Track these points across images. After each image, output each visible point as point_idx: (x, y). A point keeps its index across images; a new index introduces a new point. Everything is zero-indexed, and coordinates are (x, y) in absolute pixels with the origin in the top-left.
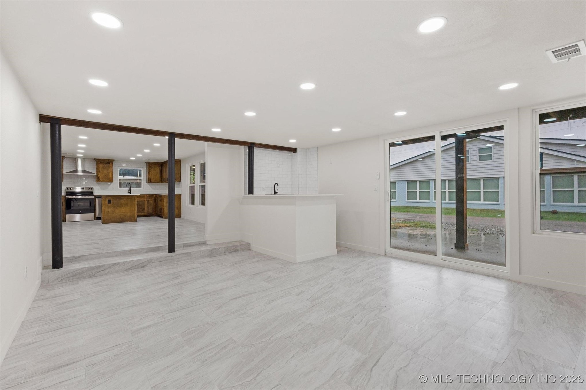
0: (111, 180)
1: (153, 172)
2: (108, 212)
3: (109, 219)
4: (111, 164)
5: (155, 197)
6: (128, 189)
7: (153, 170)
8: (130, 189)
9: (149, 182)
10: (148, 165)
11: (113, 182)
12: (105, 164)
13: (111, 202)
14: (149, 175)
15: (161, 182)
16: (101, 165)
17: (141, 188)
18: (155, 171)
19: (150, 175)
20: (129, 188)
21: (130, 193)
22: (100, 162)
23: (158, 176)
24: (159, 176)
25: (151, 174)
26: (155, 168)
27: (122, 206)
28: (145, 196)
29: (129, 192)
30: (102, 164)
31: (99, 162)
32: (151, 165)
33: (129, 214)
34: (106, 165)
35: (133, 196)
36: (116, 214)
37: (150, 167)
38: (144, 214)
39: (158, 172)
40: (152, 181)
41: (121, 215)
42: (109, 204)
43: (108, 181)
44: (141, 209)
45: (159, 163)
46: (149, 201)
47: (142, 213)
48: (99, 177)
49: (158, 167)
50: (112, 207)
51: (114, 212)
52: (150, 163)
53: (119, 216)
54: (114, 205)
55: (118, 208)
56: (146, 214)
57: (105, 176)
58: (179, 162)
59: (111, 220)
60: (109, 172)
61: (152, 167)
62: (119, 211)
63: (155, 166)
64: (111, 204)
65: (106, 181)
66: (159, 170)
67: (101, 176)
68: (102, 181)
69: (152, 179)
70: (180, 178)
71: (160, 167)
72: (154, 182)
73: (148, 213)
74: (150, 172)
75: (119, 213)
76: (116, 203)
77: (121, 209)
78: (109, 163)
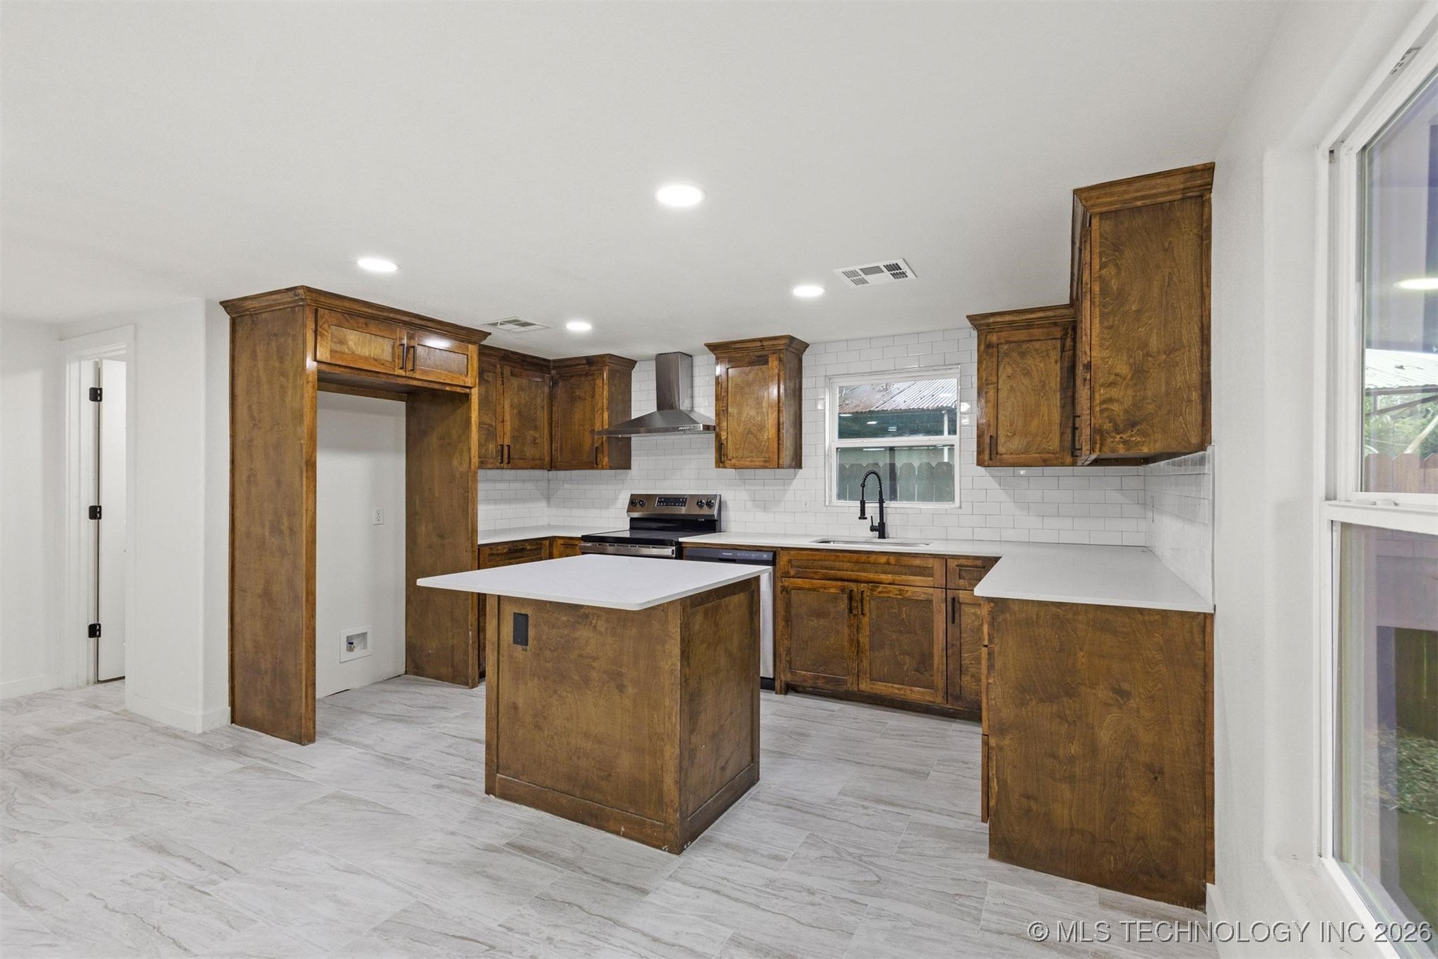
0: (773, 458)
1: (1012, 389)
2: (516, 708)
3: (519, 766)
4: (773, 362)
7: (1009, 370)
9: (989, 463)
11: (801, 466)
12: (747, 370)
13: (531, 633)
14: (982, 413)
17: (953, 500)
18: (1027, 373)
19: (989, 410)
22: (729, 362)
23: (1052, 410)
24: (1056, 417)
25: (997, 404)
26: (1023, 355)
27: (586, 681)
28: (937, 564)
29: (874, 528)
30: (738, 370)
31: (726, 364)
32: (993, 338)
33: (625, 765)
34: (751, 375)
35: (888, 559)
36: (555, 738)
37: (990, 351)
38: (928, 698)
39: (1053, 385)
40: (1001, 454)
41: (579, 757)
42: (520, 647)
43: (760, 459)
44: (908, 654)
45: (1058, 312)
46: (965, 609)
47: (913, 688)
48: (725, 443)
49: (1049, 341)
50: (534, 675)
51: (545, 718)
52: (988, 325)
53: (570, 758)
54: (546, 661)
55: (565, 693)
56: (939, 700)
57: (747, 434)
58: (1191, 198)
59: (527, 780)
60: (764, 410)
61: (1006, 347)
62: (568, 719)
63: (1023, 342)
64: (529, 649)
65: (751, 461)
66: (1059, 364)
67: (731, 434)
68: (733, 461)
69: (1001, 440)
70: (1197, 408)
71: (1062, 338)
72: (1011, 461)
73: (952, 695)
74: (991, 386)
75: (569, 736)
76: (553, 648)
77: (579, 703)
78: (766, 363)
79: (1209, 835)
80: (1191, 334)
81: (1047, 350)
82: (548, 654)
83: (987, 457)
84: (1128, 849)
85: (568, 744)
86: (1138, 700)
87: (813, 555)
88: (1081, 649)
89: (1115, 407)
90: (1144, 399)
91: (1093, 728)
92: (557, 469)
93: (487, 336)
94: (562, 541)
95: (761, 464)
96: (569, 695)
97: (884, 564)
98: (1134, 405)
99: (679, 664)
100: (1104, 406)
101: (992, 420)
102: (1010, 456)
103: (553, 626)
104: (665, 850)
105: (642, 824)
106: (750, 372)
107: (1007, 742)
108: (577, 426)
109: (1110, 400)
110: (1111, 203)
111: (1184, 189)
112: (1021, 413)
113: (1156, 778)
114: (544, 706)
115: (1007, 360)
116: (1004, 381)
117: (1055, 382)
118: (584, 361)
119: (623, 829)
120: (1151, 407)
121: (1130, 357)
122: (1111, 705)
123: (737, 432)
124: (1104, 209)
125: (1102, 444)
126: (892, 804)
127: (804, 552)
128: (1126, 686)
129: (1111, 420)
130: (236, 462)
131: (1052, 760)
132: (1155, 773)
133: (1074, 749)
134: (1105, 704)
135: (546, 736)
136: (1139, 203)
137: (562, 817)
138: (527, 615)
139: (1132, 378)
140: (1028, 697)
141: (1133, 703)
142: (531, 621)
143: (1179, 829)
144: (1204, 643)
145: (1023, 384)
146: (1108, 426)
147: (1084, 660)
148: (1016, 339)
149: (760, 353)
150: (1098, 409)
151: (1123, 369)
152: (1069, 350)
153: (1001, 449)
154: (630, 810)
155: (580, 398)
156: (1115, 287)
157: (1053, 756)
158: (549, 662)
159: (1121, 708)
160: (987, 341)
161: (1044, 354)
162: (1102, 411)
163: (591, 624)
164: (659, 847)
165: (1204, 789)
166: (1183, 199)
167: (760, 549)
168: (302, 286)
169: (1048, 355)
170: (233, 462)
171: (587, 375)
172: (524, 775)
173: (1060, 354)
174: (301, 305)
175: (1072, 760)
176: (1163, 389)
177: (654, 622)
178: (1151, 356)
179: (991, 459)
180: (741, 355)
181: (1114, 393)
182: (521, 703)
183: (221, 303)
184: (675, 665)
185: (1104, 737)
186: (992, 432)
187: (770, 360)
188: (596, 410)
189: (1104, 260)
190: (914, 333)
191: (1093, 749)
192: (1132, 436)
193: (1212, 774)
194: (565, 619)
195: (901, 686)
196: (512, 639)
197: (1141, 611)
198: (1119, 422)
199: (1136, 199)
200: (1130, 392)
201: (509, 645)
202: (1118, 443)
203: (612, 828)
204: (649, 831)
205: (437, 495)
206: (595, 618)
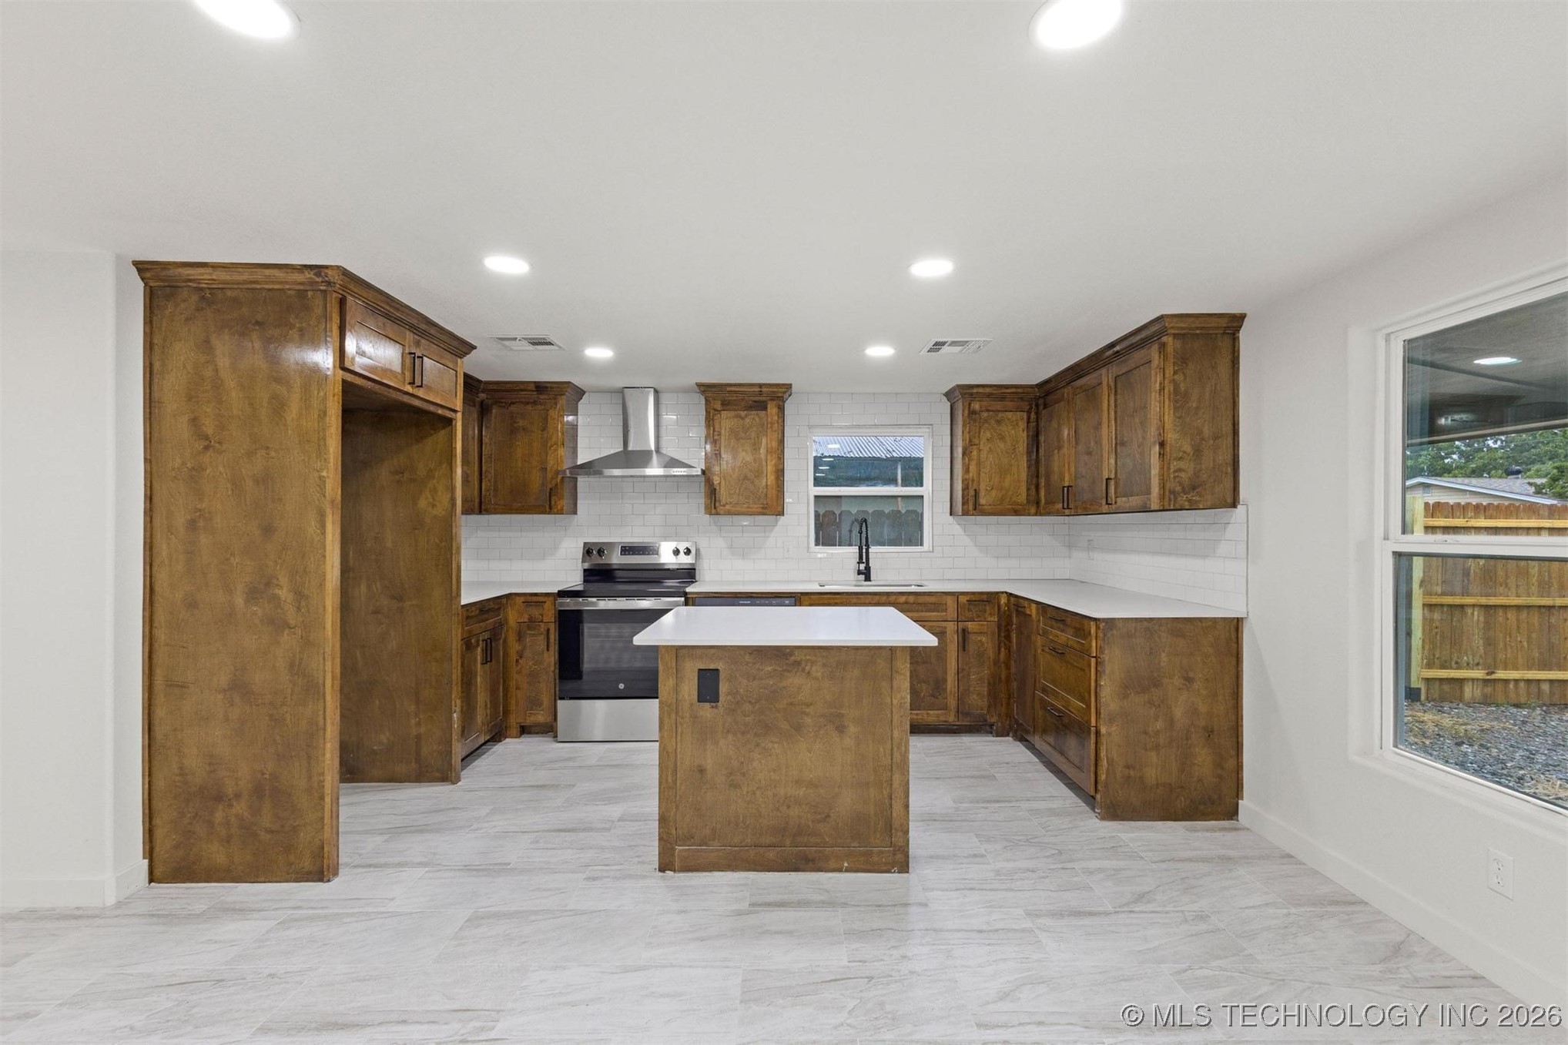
0: (773, 505)
1: (990, 450)
2: (702, 771)
3: (707, 831)
4: (772, 409)
5: (1004, 608)
6: (855, 549)
7: (988, 435)
8: (863, 558)
9: (965, 513)
10: (959, 406)
11: (782, 513)
12: (743, 413)
13: (723, 688)
14: (967, 470)
15: (1033, 511)
16: (727, 421)
17: (922, 545)
18: (1002, 438)
19: (973, 468)
20: (861, 549)
21: (866, 574)
22: (723, 404)
23: (1021, 470)
24: (1024, 475)
25: (979, 463)
26: (999, 422)
27: (798, 728)
28: (950, 601)
29: (859, 573)
30: (733, 413)
31: (718, 406)
32: (976, 406)
33: (847, 802)
34: (747, 420)
35: (907, 599)
36: (758, 793)
37: (974, 416)
38: (942, 718)
39: (1021, 449)
40: (983, 505)
41: (789, 807)
42: (707, 705)
43: (759, 506)
44: (924, 682)
45: (1026, 390)
46: (972, 637)
47: (929, 712)
48: (718, 488)
49: (1018, 413)
50: (728, 731)
51: (744, 774)
52: (972, 394)
53: (778, 810)
54: (745, 716)
55: (770, 745)
56: (951, 719)
57: (743, 480)
58: (1228, 333)
59: (719, 844)
60: (763, 456)
61: (985, 414)
62: (774, 771)
63: (999, 411)
64: (721, 706)
65: (749, 507)
66: (1025, 432)
67: (725, 479)
68: (728, 507)
69: (982, 493)
70: (1230, 478)
71: (1028, 412)
72: (990, 511)
73: (961, 713)
74: (975, 447)
75: (775, 787)
76: (753, 701)
77: (789, 753)
78: (765, 408)
79: (1239, 768)
80: (1227, 428)
81: (1017, 420)
82: (747, 707)
83: (971, 507)
84: (1192, 789)
85: (775, 795)
86: (1199, 683)
87: (834, 599)
88: (1164, 651)
89: (1183, 475)
90: (1200, 470)
91: (1171, 708)
92: (488, 512)
93: (471, 351)
94: (522, 599)
95: (760, 510)
96: (776, 746)
97: (903, 604)
98: (1195, 474)
99: (909, 697)
100: (1176, 474)
101: (975, 475)
102: (989, 507)
103: (754, 677)
104: (894, 872)
105: (869, 854)
106: (746, 416)
107: (1114, 729)
108: (520, 464)
109: (1180, 470)
110: (1182, 328)
111: (1225, 327)
112: (998, 470)
113: (1209, 736)
114: (742, 763)
115: (986, 425)
116: (984, 443)
117: (1022, 447)
118: (532, 387)
119: (846, 864)
120: (1205, 476)
121: (1192, 440)
122: (1182, 689)
123: (731, 477)
124: (1177, 332)
125: (1175, 502)
126: (998, 802)
127: (825, 596)
128: (1191, 675)
129: (1181, 484)
130: (155, 499)
131: (1144, 736)
132: (1209, 732)
133: (1159, 725)
134: (1179, 689)
135: (745, 792)
136: (1198, 332)
137: (769, 871)
138: (717, 670)
139: (1193, 455)
140: (1129, 692)
141: (1196, 686)
142: (722, 676)
143: (1222, 768)
144: (1237, 638)
145: (999, 447)
146: (1178, 488)
147: (1165, 659)
148: (994, 409)
149: (757, 399)
150: (1172, 476)
151: (1188, 448)
152: (1033, 422)
153: (982, 501)
154: (852, 845)
155: (524, 429)
156: (1183, 389)
157: (1146, 733)
158: (749, 716)
159: (1188, 690)
160: (971, 408)
161: (1015, 423)
162: (1175, 477)
163: (803, 670)
164: (888, 871)
165: (1238, 738)
166: (1223, 333)
167: (778, 595)
168: (338, 267)
169: (1017, 424)
170: (150, 498)
171: (535, 403)
172: (714, 840)
173: (1026, 425)
174: (321, 291)
175: (1157, 733)
176: (1212, 465)
177: (879, 661)
178: (1204, 440)
179: (975, 509)
180: (735, 398)
181: (1182, 465)
182: (709, 763)
183: (136, 264)
184: (904, 699)
185: (1178, 712)
186: (975, 487)
187: (769, 406)
188: (549, 445)
189: (1176, 368)
190: (893, 393)
191: (1171, 722)
192: (1193, 496)
193: (1242, 726)
194: (769, 669)
195: (918, 712)
196: (696, 698)
197: (1200, 620)
198: (1185, 486)
199: (1197, 328)
200: (1192, 465)
201: (692, 705)
202: (1185, 500)
203: (833, 867)
204: (876, 859)
205: (389, 545)
206: (809, 664)
